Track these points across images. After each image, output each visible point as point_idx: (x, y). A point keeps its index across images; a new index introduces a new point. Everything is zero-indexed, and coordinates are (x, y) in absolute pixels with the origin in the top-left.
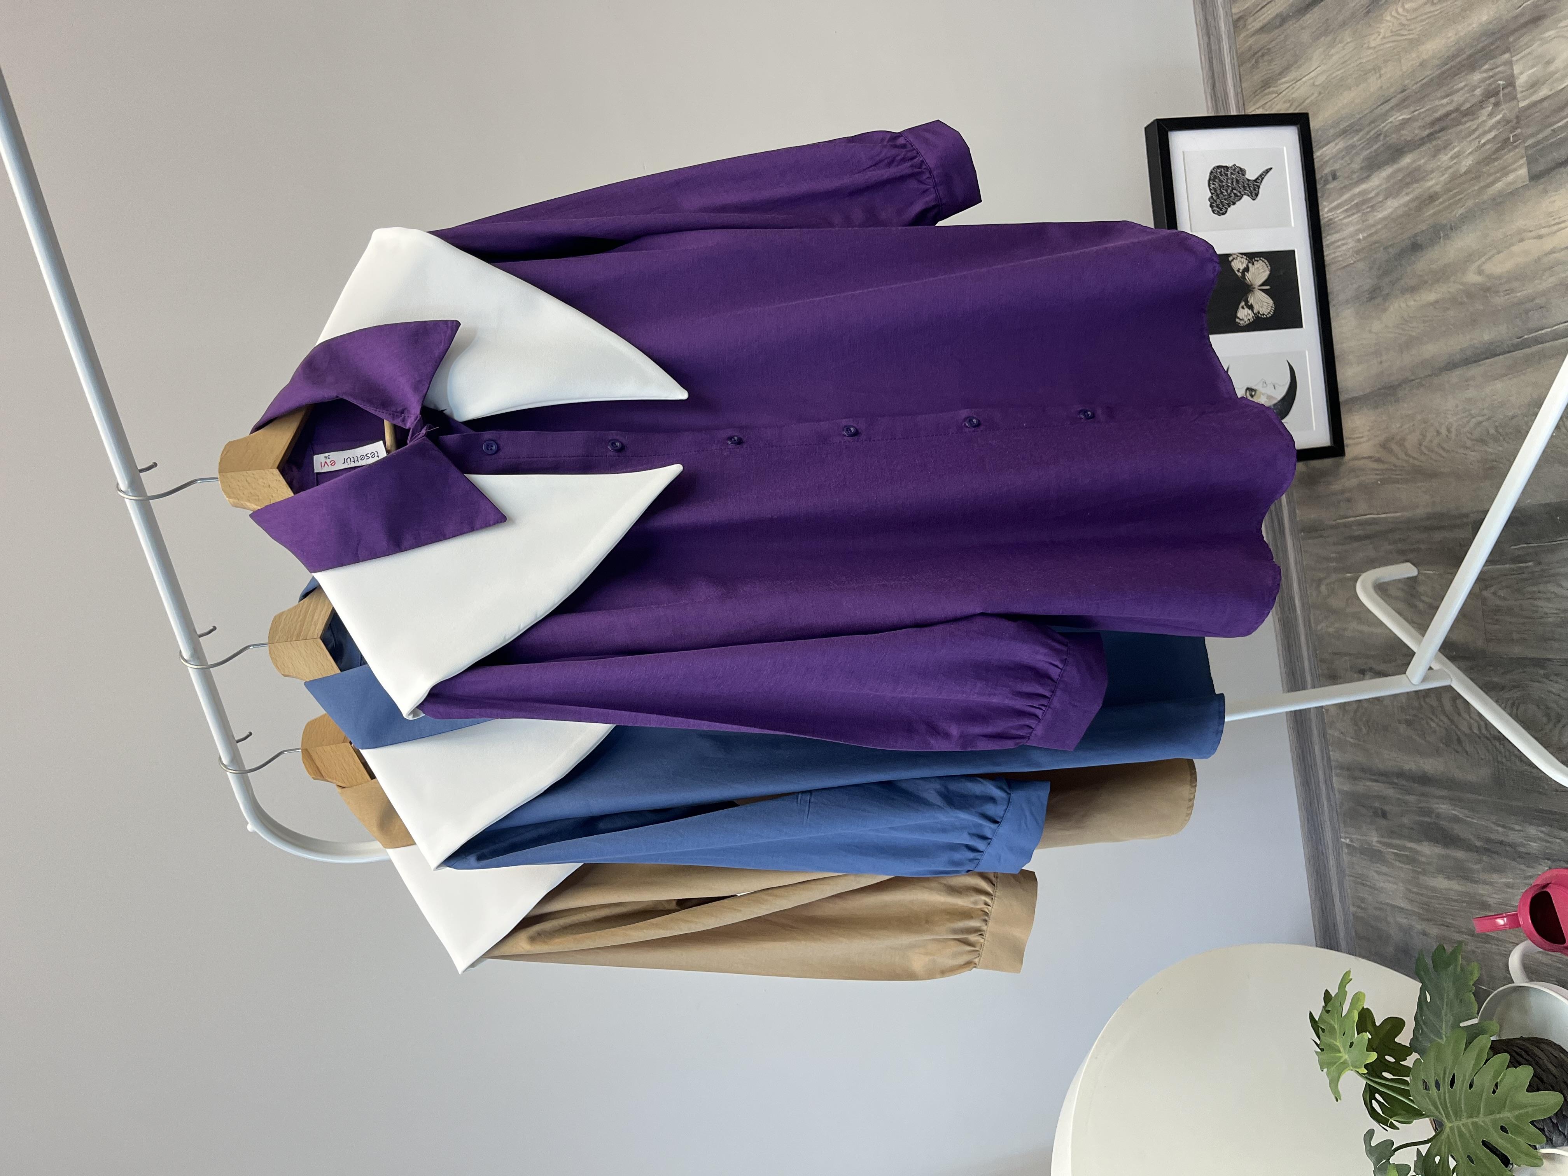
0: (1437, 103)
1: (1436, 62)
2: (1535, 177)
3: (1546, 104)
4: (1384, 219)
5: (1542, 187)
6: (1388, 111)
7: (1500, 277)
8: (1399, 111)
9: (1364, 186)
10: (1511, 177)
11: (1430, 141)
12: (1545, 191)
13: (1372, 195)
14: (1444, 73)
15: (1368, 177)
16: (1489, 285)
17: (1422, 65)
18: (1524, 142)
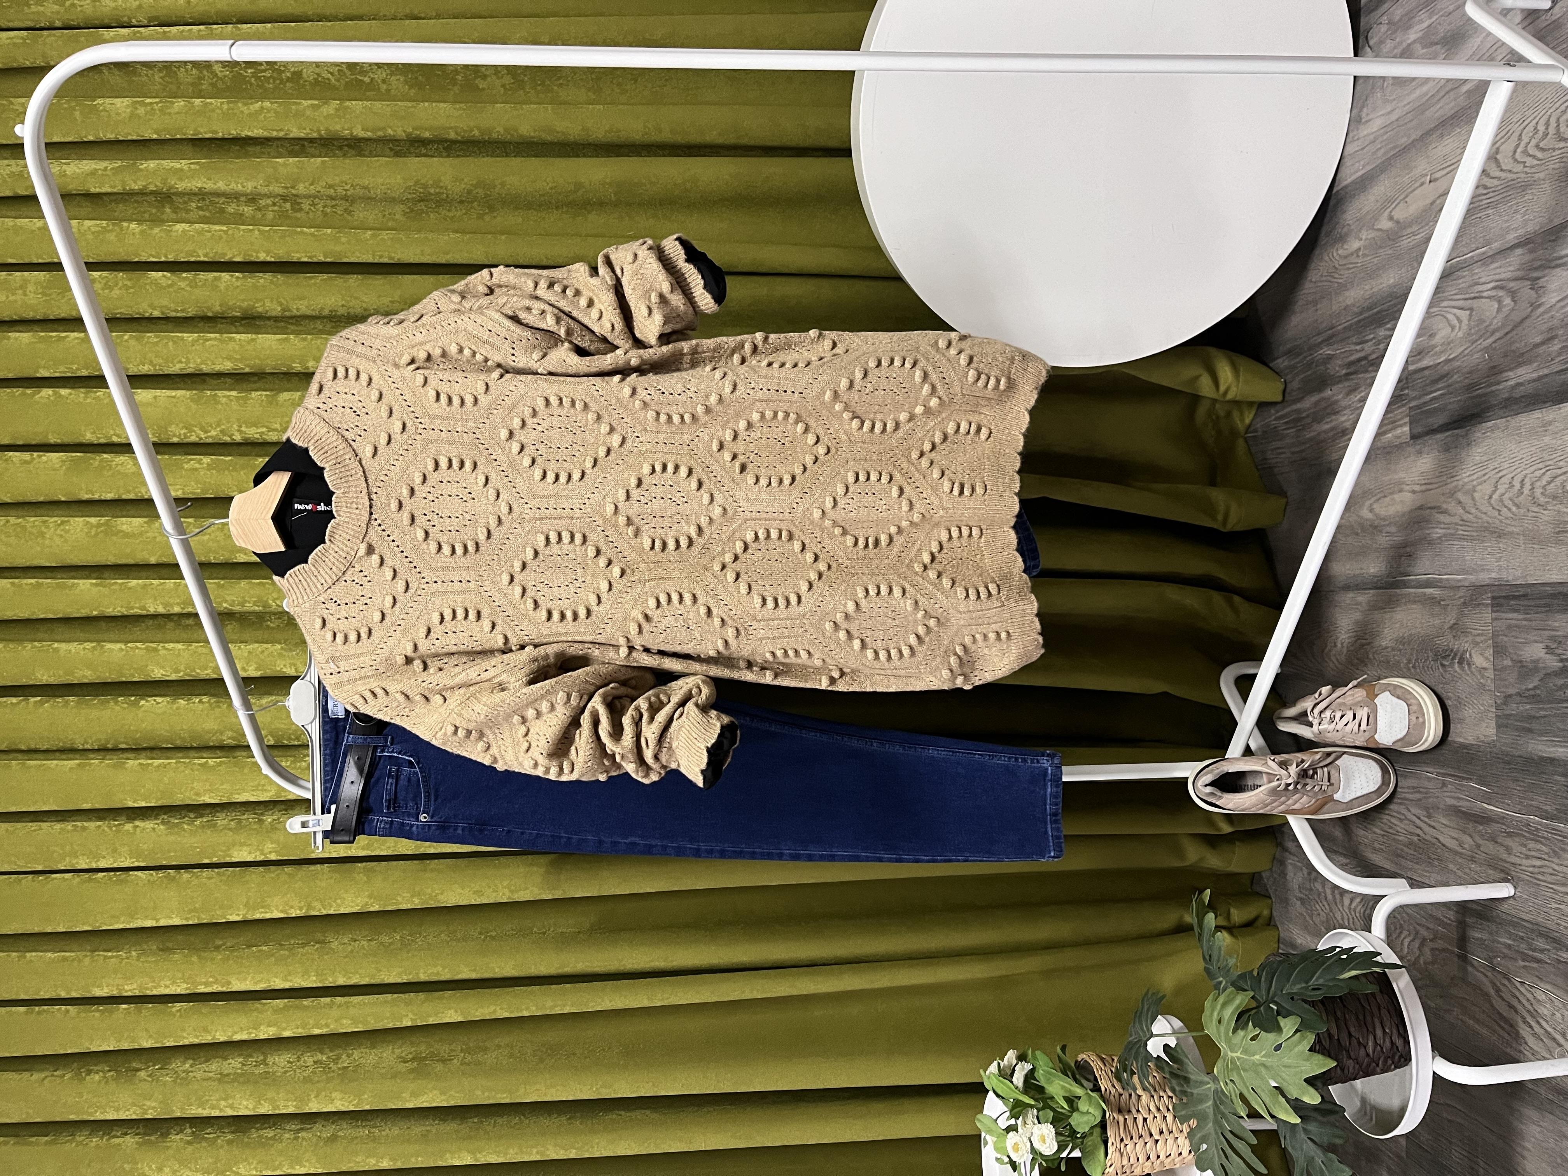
0: (1353, 347)
1: (1356, 310)
2: (1414, 437)
3: (1427, 373)
4: (1311, 439)
5: (1418, 447)
6: (1320, 343)
7: (1384, 519)
8: (1328, 345)
9: (1298, 406)
10: (1399, 431)
11: (1347, 380)
12: (1420, 452)
13: (1304, 415)
14: (1359, 321)
15: (1303, 398)
16: (1376, 523)
17: (1346, 308)
18: (1409, 401)
